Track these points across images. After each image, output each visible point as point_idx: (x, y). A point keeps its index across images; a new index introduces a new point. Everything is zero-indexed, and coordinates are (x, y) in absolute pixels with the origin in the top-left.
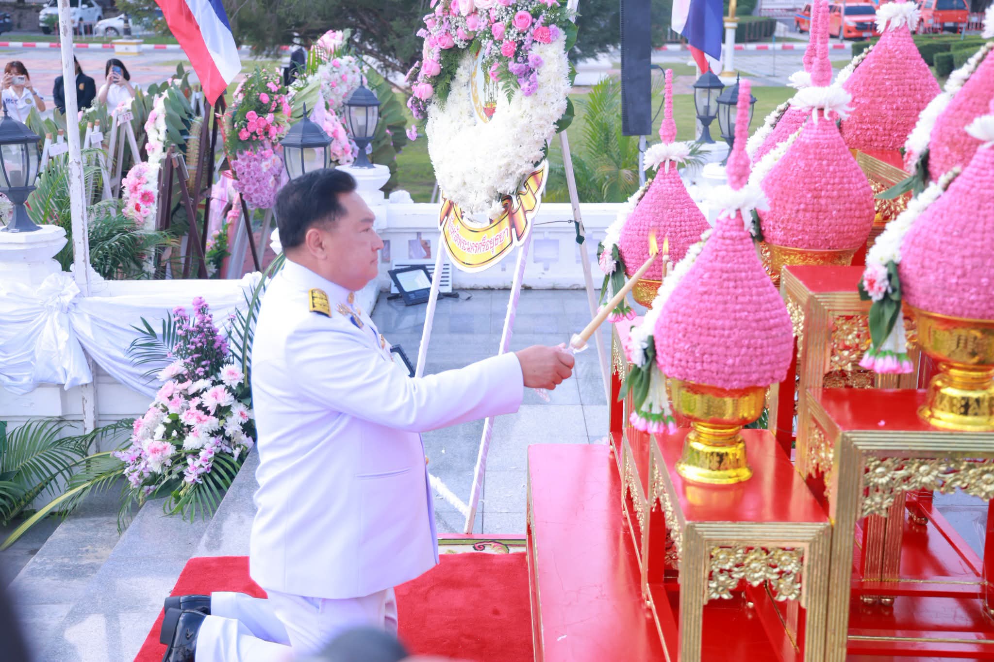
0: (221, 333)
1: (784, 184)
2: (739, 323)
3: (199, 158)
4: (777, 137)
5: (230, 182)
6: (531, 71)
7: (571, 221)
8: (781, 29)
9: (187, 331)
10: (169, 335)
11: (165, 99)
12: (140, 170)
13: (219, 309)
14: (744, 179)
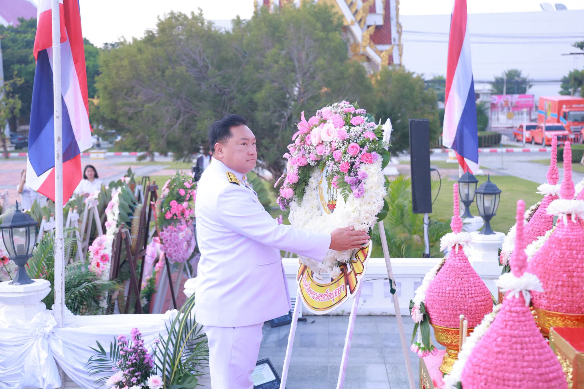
0: (149, 352)
1: (546, 266)
2: (527, 376)
3: (139, 231)
4: (531, 228)
5: (158, 245)
6: (360, 182)
7: (386, 279)
8: (504, 139)
9: (126, 352)
10: (114, 353)
11: (119, 194)
12: (101, 240)
13: (147, 335)
14: (523, 269)
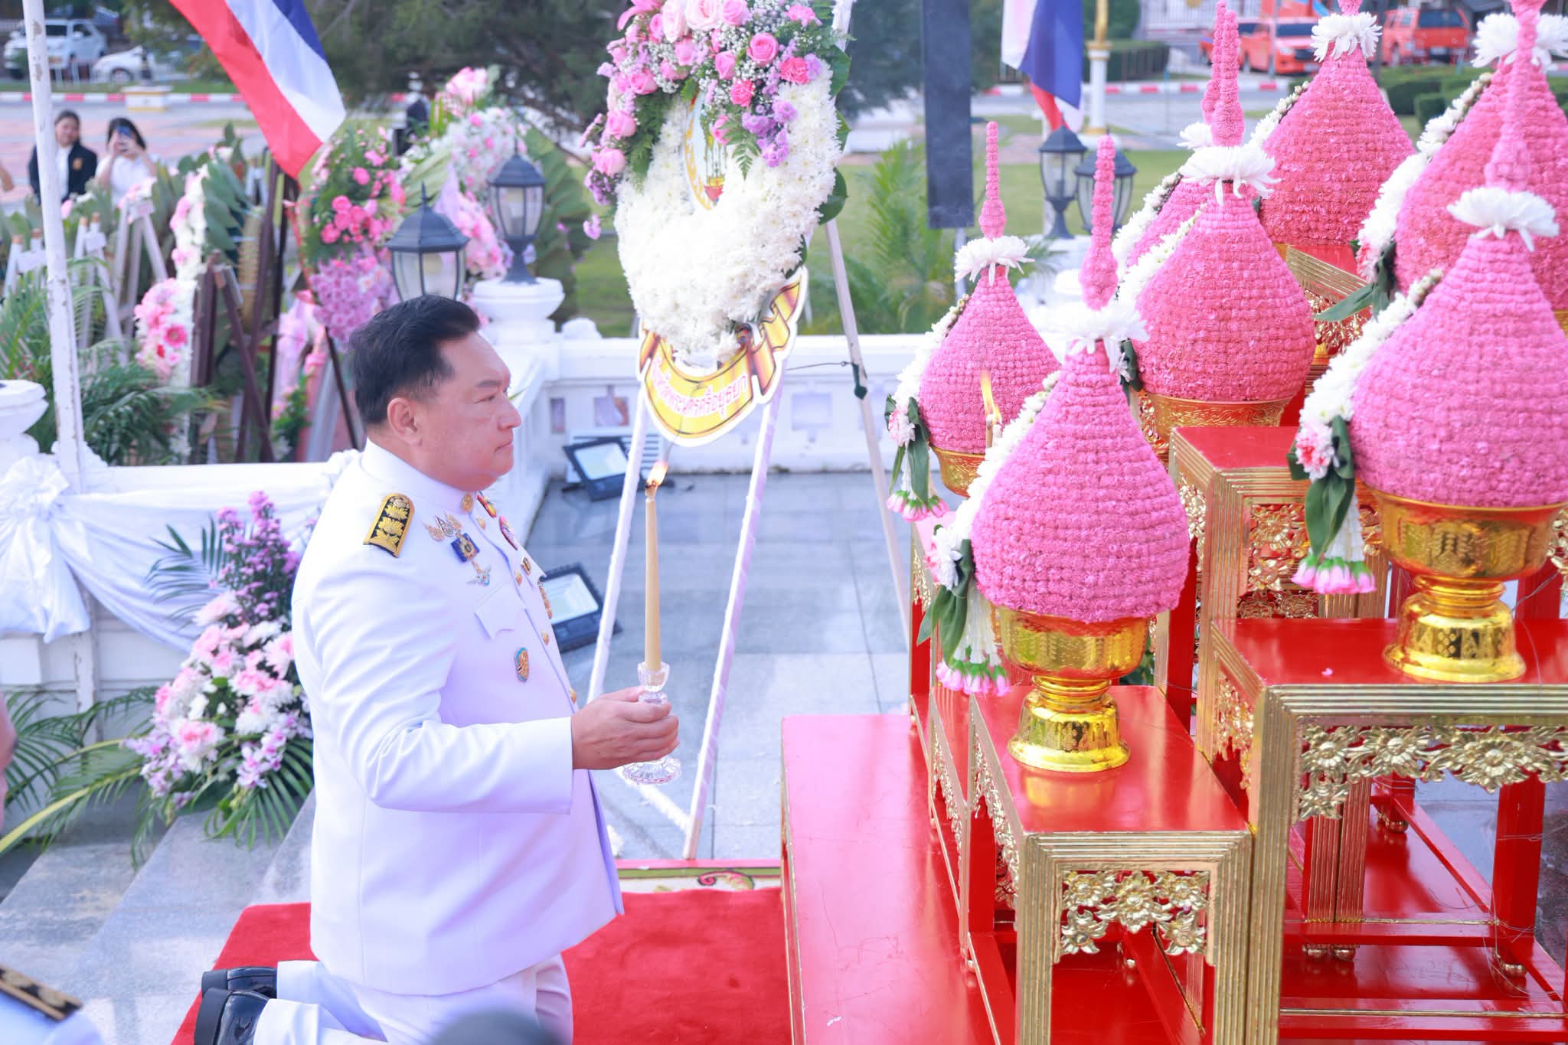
0: (294, 545)
1: (1173, 299)
2: (1104, 517)
3: (259, 272)
4: (1162, 226)
5: (309, 309)
6: (777, 128)
7: (845, 363)
8: (1177, 60)
9: (240, 545)
10: (211, 554)
11: (204, 182)
12: (164, 292)
13: (290, 510)
14: (1107, 291)
